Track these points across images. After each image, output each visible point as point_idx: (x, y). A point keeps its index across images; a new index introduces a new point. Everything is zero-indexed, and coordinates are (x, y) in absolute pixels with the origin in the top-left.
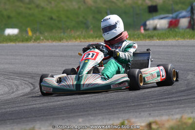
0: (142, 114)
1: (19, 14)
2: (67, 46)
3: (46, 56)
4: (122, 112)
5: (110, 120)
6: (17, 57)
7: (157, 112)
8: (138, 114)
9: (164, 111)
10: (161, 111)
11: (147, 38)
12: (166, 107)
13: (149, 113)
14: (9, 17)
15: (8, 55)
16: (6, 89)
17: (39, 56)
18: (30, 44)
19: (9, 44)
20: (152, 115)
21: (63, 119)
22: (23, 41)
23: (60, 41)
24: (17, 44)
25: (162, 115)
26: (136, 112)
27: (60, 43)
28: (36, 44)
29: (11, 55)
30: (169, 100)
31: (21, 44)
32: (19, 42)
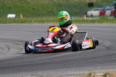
0: (97, 67)
1: (16, 6)
2: (47, 26)
3: (36, 32)
4: (85, 66)
5: (80, 71)
6: (20, 32)
7: (105, 66)
8: (95, 67)
9: (109, 66)
10: (108, 66)
11: (91, 22)
12: (110, 64)
13: (101, 67)
14: (10, 8)
15: (14, 31)
16: (16, 51)
17: (32, 31)
18: (26, 24)
19: (14, 24)
20: (103, 68)
21: (53, 70)
22: (22, 23)
23: (43, 23)
24: (19, 24)
25: (109, 68)
26: (93, 66)
27: (43, 24)
28: (29, 24)
29: (16, 31)
30: (110, 59)
31: (21, 24)
32: (20, 23)
